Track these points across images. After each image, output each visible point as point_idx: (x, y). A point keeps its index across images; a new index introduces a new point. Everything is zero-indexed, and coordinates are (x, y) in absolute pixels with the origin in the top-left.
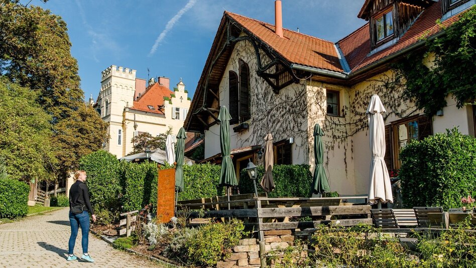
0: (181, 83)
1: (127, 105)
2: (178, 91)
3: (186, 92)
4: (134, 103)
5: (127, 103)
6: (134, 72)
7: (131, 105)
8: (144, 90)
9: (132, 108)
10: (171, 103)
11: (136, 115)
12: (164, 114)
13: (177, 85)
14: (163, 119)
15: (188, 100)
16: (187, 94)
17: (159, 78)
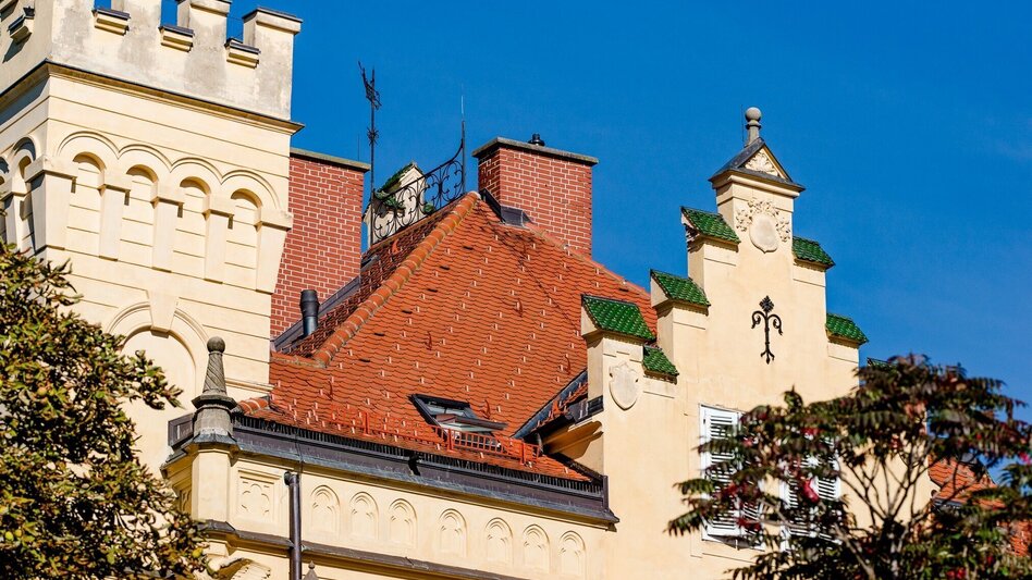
0: (761, 163)
1: (216, 375)
2: (732, 243)
3: (808, 254)
4: (275, 367)
5: (216, 348)
6: (276, 40)
7: (249, 377)
8: (350, 269)
9: (263, 412)
10: (658, 368)
11: (308, 482)
12: (599, 482)
13: (720, 182)
14: (589, 533)
15: (834, 338)
16: (819, 277)
17: (489, 152)
